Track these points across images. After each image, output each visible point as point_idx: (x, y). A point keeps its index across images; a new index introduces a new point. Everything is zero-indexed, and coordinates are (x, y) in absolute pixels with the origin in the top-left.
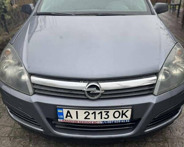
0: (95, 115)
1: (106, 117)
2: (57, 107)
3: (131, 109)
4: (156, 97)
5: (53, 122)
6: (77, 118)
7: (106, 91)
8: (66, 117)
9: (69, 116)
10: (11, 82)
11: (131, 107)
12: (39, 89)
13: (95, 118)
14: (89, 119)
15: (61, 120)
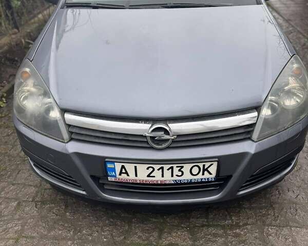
0: (163, 172)
1: (180, 173)
2: (106, 160)
3: (217, 162)
4: (255, 144)
5: (100, 182)
6: (136, 176)
7: (179, 136)
8: (120, 175)
9: (124, 173)
10: (34, 123)
11: (217, 160)
12: (78, 134)
13: (163, 176)
14: (154, 177)
15: (112, 178)
